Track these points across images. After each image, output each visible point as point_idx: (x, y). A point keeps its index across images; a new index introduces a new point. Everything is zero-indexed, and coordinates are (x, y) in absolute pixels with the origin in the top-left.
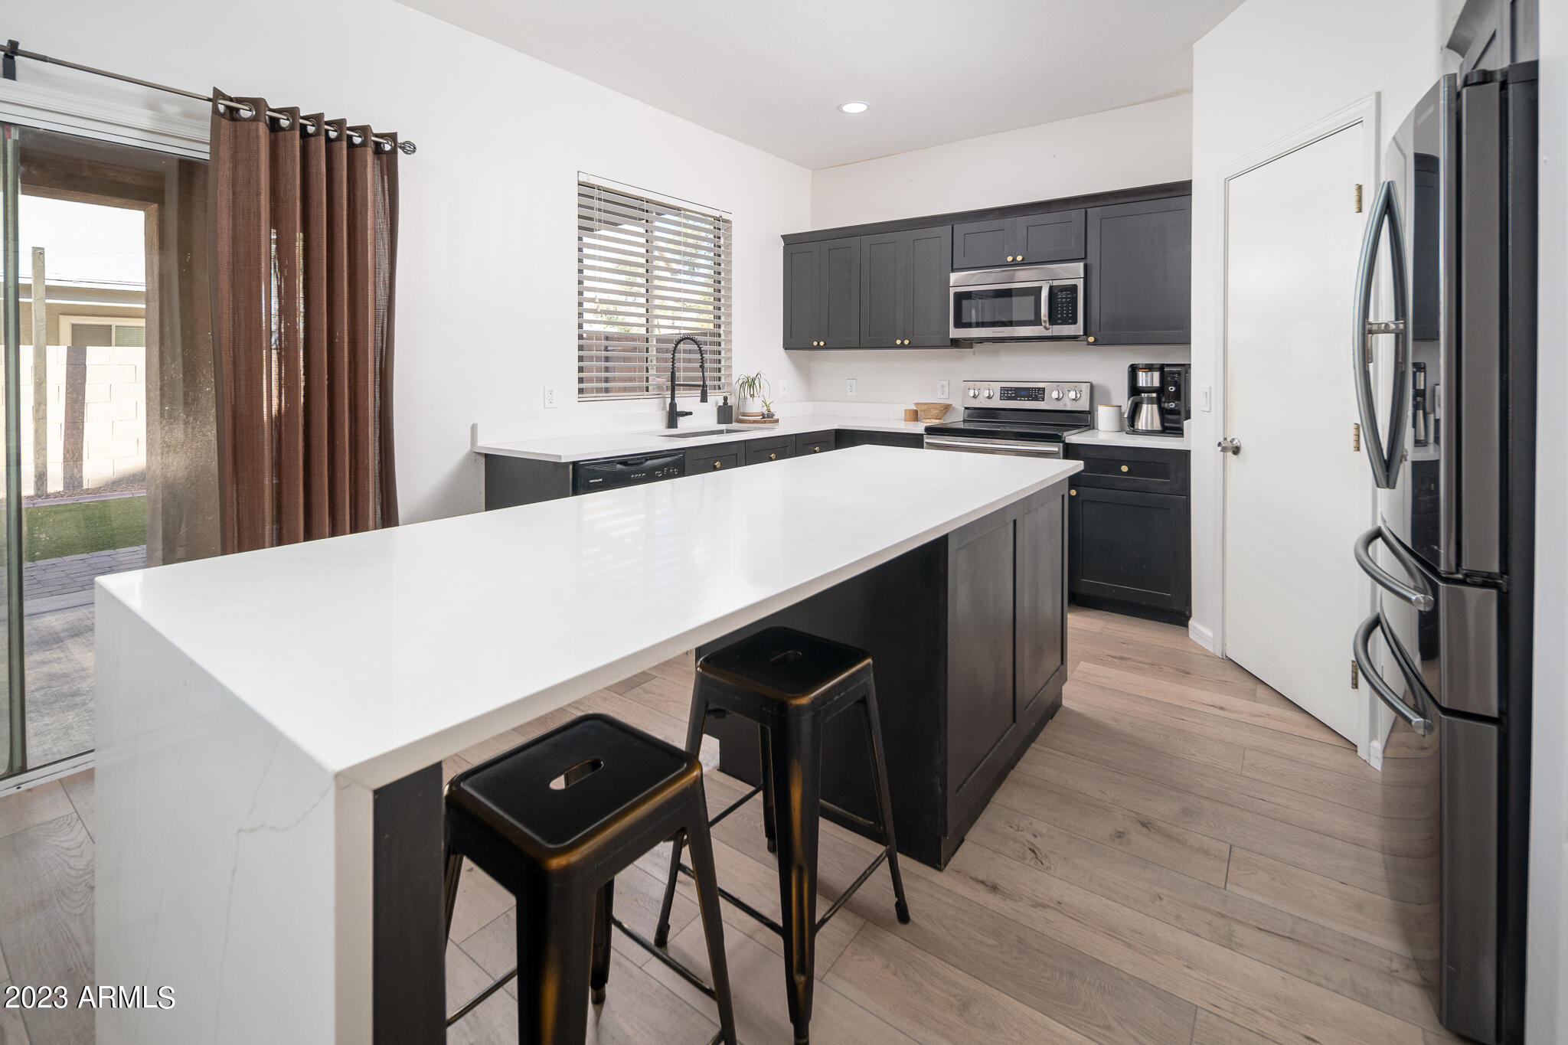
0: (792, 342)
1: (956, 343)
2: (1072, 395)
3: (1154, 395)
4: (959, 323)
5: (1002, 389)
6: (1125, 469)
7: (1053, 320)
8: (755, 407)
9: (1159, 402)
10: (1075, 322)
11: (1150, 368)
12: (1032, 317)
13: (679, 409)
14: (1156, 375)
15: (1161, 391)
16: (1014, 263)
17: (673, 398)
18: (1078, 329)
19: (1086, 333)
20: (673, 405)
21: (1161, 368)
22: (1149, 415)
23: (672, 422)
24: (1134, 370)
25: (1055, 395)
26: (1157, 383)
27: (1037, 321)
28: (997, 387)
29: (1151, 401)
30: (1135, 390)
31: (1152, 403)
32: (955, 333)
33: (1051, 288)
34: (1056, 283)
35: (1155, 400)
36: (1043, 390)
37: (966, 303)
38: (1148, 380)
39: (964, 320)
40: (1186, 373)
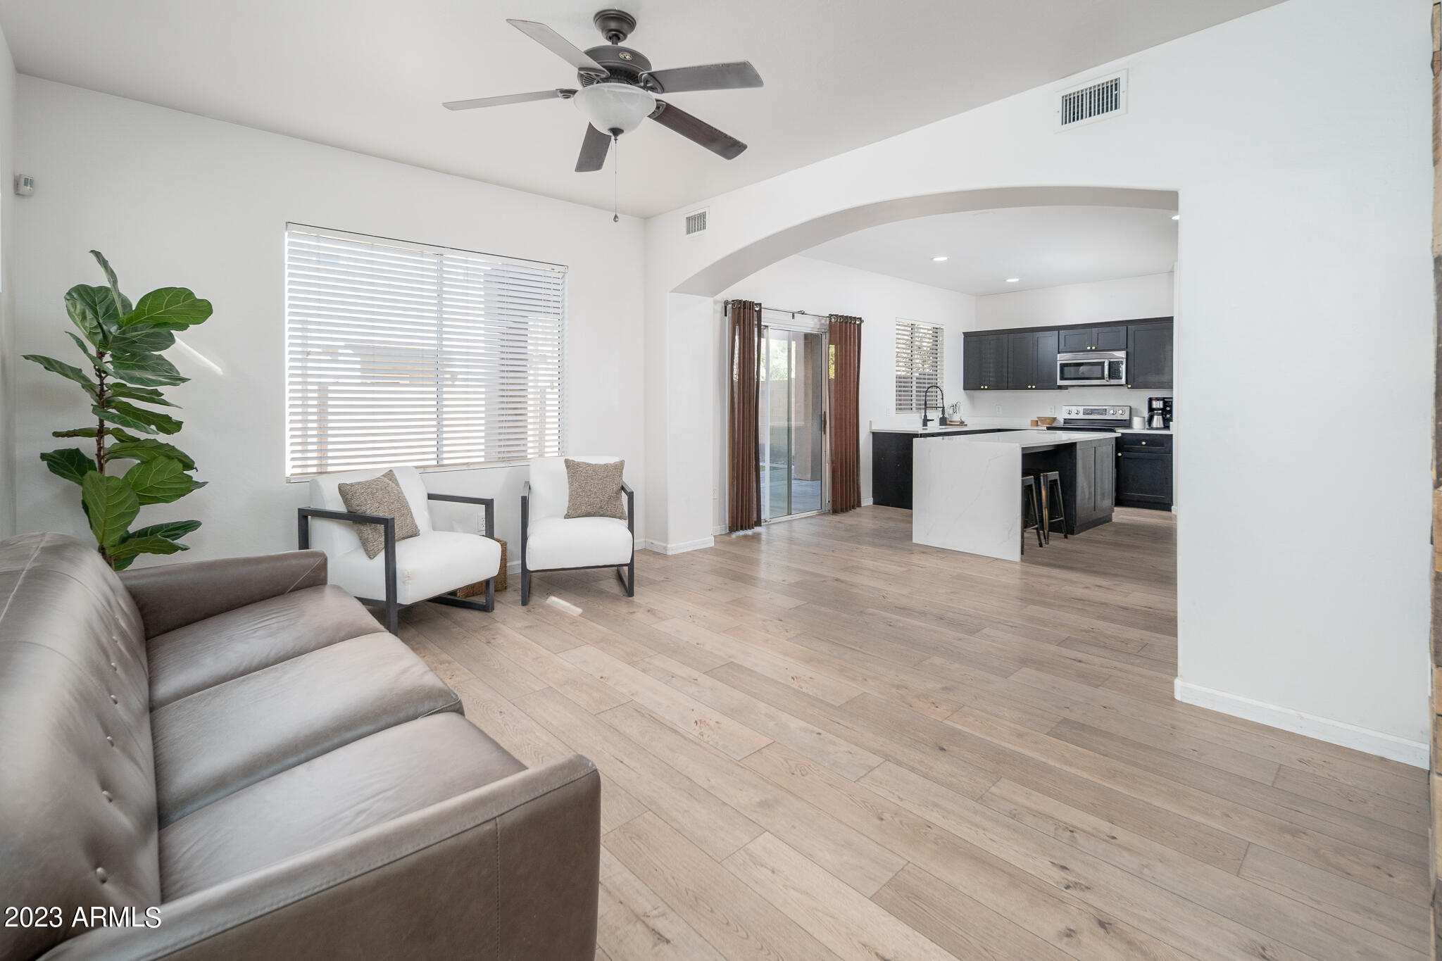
0: (967, 387)
1: (1060, 387)
2: (1120, 412)
3: (1160, 412)
4: (1062, 378)
5: (1084, 409)
6: (1144, 443)
7: (1110, 377)
8: (956, 418)
9: (1162, 414)
10: (1121, 378)
11: (1158, 399)
12: (1100, 376)
13: (928, 418)
14: (1161, 402)
15: (1163, 410)
16: (1091, 350)
17: (925, 413)
18: (1123, 381)
19: (1127, 383)
20: (925, 416)
21: (1163, 399)
22: (1157, 421)
23: (925, 424)
24: (1150, 400)
25: (1112, 412)
26: (1162, 407)
27: (1103, 378)
28: (1081, 409)
29: (1158, 414)
30: (1151, 409)
32: (1060, 382)
33: (1110, 363)
34: (1112, 360)
35: (1160, 414)
36: (1106, 409)
37: (1066, 368)
38: (1157, 405)
39: (1065, 377)
40: (1172, 402)
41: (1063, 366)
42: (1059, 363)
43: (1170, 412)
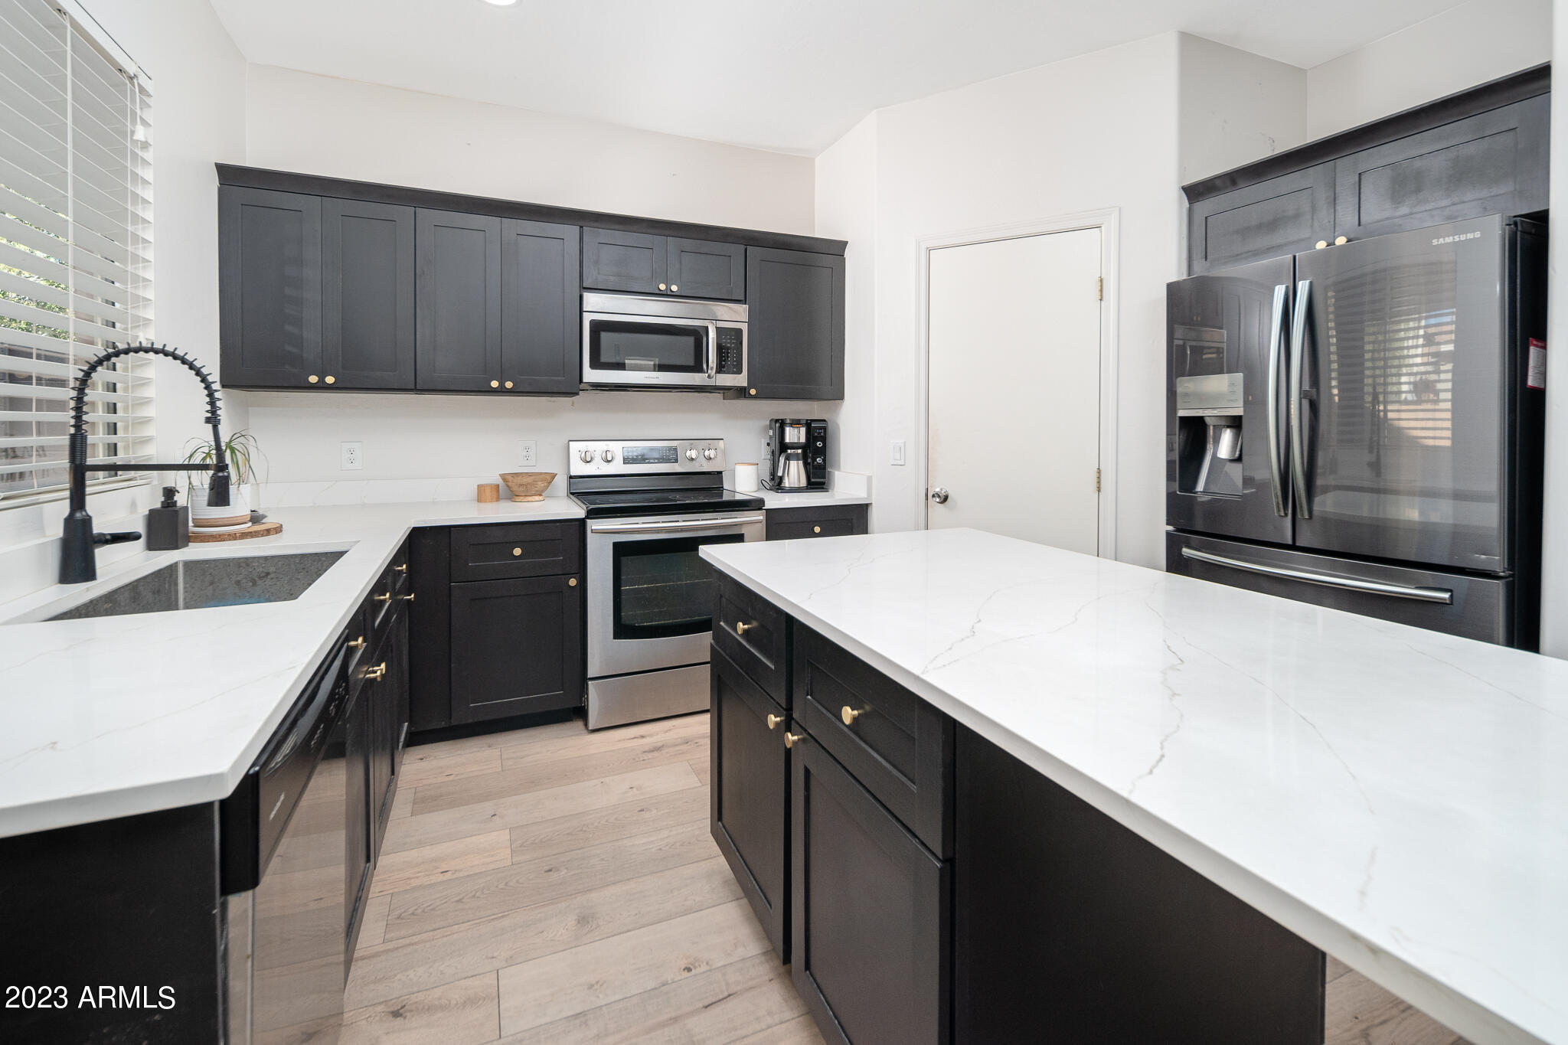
1: (592, 389)
2: (706, 454)
3: (800, 451)
4: (596, 364)
5: (627, 449)
6: (817, 529)
7: (720, 369)
9: (805, 458)
10: (740, 372)
11: (796, 423)
12: (691, 362)
14: (803, 430)
15: (805, 447)
16: (669, 293)
18: (742, 379)
19: (749, 384)
21: (808, 424)
22: (795, 472)
24: (783, 425)
25: (690, 453)
26: (803, 440)
27: (697, 367)
29: (796, 457)
30: (778, 446)
31: (798, 460)
32: (591, 375)
33: (719, 329)
34: (725, 324)
35: (801, 456)
36: (675, 449)
37: (604, 335)
38: (795, 435)
39: (603, 359)
40: (825, 429)
41: (598, 327)
42: (587, 319)
43: (822, 452)
